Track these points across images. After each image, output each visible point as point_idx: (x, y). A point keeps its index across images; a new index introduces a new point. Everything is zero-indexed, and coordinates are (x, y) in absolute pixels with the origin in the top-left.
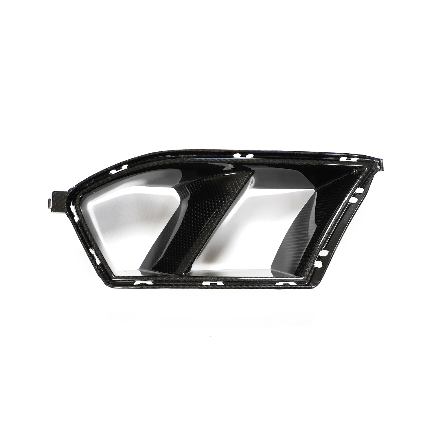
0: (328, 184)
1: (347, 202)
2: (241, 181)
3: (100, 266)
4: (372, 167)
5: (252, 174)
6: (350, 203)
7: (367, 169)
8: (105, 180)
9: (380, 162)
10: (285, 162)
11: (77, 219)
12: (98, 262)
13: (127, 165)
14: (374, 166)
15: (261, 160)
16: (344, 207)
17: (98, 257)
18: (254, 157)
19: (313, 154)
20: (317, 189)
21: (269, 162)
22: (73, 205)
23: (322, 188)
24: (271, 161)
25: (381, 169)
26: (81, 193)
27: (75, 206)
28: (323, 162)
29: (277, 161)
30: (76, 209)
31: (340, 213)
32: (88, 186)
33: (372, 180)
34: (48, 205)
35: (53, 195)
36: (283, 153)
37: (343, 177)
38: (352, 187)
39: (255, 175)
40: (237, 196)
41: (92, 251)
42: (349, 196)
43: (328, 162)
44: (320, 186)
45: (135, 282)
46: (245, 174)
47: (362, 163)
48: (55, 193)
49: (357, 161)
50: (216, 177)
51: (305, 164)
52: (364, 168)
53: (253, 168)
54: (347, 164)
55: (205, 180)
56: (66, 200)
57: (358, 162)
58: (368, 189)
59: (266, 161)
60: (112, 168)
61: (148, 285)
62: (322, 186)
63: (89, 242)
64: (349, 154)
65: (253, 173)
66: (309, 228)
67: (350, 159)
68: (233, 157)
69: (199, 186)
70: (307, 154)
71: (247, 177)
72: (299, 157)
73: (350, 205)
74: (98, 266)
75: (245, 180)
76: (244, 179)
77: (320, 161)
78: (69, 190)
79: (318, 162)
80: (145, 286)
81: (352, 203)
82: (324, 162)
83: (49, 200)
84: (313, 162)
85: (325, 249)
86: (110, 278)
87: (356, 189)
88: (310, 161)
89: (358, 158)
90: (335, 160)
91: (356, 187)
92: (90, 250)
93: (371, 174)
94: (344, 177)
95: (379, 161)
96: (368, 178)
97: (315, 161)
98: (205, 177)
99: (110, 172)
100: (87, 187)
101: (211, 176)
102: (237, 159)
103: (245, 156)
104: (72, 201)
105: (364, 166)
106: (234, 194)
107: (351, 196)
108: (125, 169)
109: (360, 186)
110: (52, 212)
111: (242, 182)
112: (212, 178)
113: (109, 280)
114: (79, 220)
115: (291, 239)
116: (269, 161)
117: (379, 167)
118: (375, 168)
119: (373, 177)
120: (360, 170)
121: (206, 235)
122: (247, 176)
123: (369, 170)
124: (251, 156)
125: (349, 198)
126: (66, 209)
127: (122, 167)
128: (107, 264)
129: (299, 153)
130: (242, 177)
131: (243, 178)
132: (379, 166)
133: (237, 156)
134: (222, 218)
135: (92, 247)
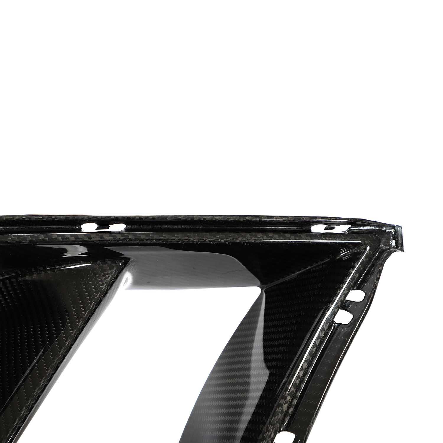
0: (287, 278)
1: (331, 322)
2: (101, 281)
4: (379, 244)
5: (125, 264)
6: (336, 325)
7: (368, 248)
9: (396, 232)
10: (194, 238)
14: (384, 240)
15: (143, 236)
16: (324, 334)
18: (127, 230)
19: (254, 220)
20: (266, 287)
21: (160, 240)
23: (277, 285)
24: (165, 237)
25: (397, 247)
28: (276, 236)
29: (177, 237)
31: (317, 347)
33: (380, 272)
36: (190, 219)
37: (319, 265)
38: (340, 289)
39: (132, 265)
40: (91, 316)
42: (335, 308)
43: (288, 235)
44: (272, 282)
46: (108, 266)
47: (359, 236)
49: (348, 231)
50: (46, 272)
51: (238, 241)
52: (363, 247)
53: (127, 253)
54: (326, 240)
55: (20, 279)
57: (351, 234)
58: (374, 293)
59: (154, 236)
62: (276, 282)
64: (331, 218)
65: (126, 262)
66: (252, 380)
67: (334, 228)
68: (80, 230)
69: (8, 291)
70: (242, 220)
71: (114, 271)
72: (226, 227)
73: (336, 329)
75: (109, 279)
76: (107, 276)
77: (271, 234)
79: (265, 237)
81: (339, 324)
82: (279, 236)
84: (256, 236)
85: (286, 429)
87: (348, 293)
88: (248, 235)
89: (351, 226)
90: (302, 232)
91: (349, 289)
93: (378, 258)
94: (322, 264)
95: (393, 231)
96: (371, 267)
97: (259, 235)
98: (19, 272)
101: (33, 270)
102: (89, 235)
103: (108, 228)
105: (363, 243)
106: (85, 311)
107: (338, 308)
109: (356, 286)
111: (103, 285)
112: (35, 275)
115: (213, 400)
116: (160, 238)
117: (393, 243)
118: (385, 245)
119: (382, 265)
120: (355, 251)
121: (23, 407)
122: (113, 269)
123: (374, 249)
124: (120, 227)
125: (334, 314)
129: (226, 219)
130: (102, 271)
131: (104, 275)
132: (394, 241)
133: (89, 228)
134: (59, 366)
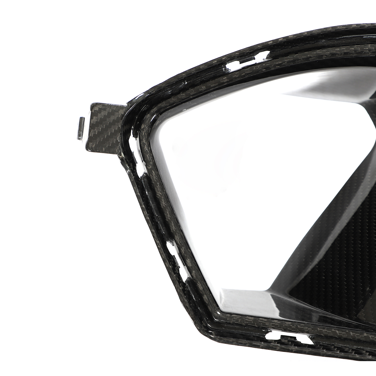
3: (189, 285)
8: (212, 84)
11: (141, 170)
12: (184, 275)
13: (268, 52)
17: (185, 263)
22: (135, 136)
26: (155, 109)
27: (138, 139)
30: (142, 146)
32: (173, 95)
34: (79, 132)
35: (93, 111)
41: (172, 249)
45: (268, 332)
48: (96, 109)
56: (122, 126)
60: (231, 57)
61: (299, 344)
63: (167, 225)
74: (184, 284)
78: (130, 103)
80: (295, 345)
83: (82, 120)
86: (210, 316)
92: (169, 245)
99: (227, 66)
100: (169, 97)
104: (133, 127)
108: (262, 61)
110: (87, 150)
113: (207, 320)
114: (146, 172)
126: (120, 145)
127: (255, 57)
128: (205, 281)
135: (171, 237)
